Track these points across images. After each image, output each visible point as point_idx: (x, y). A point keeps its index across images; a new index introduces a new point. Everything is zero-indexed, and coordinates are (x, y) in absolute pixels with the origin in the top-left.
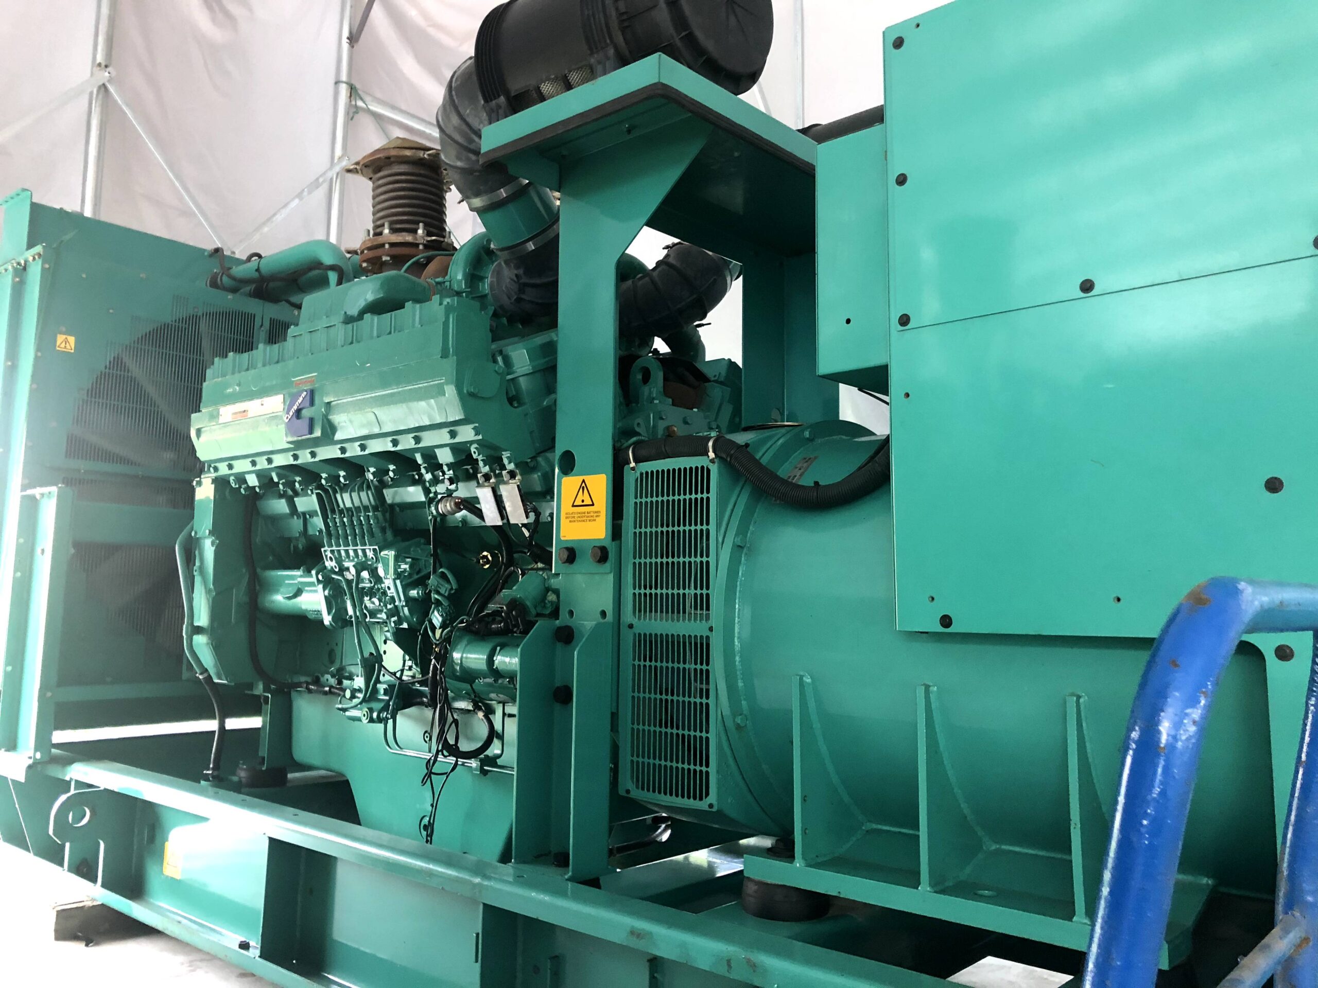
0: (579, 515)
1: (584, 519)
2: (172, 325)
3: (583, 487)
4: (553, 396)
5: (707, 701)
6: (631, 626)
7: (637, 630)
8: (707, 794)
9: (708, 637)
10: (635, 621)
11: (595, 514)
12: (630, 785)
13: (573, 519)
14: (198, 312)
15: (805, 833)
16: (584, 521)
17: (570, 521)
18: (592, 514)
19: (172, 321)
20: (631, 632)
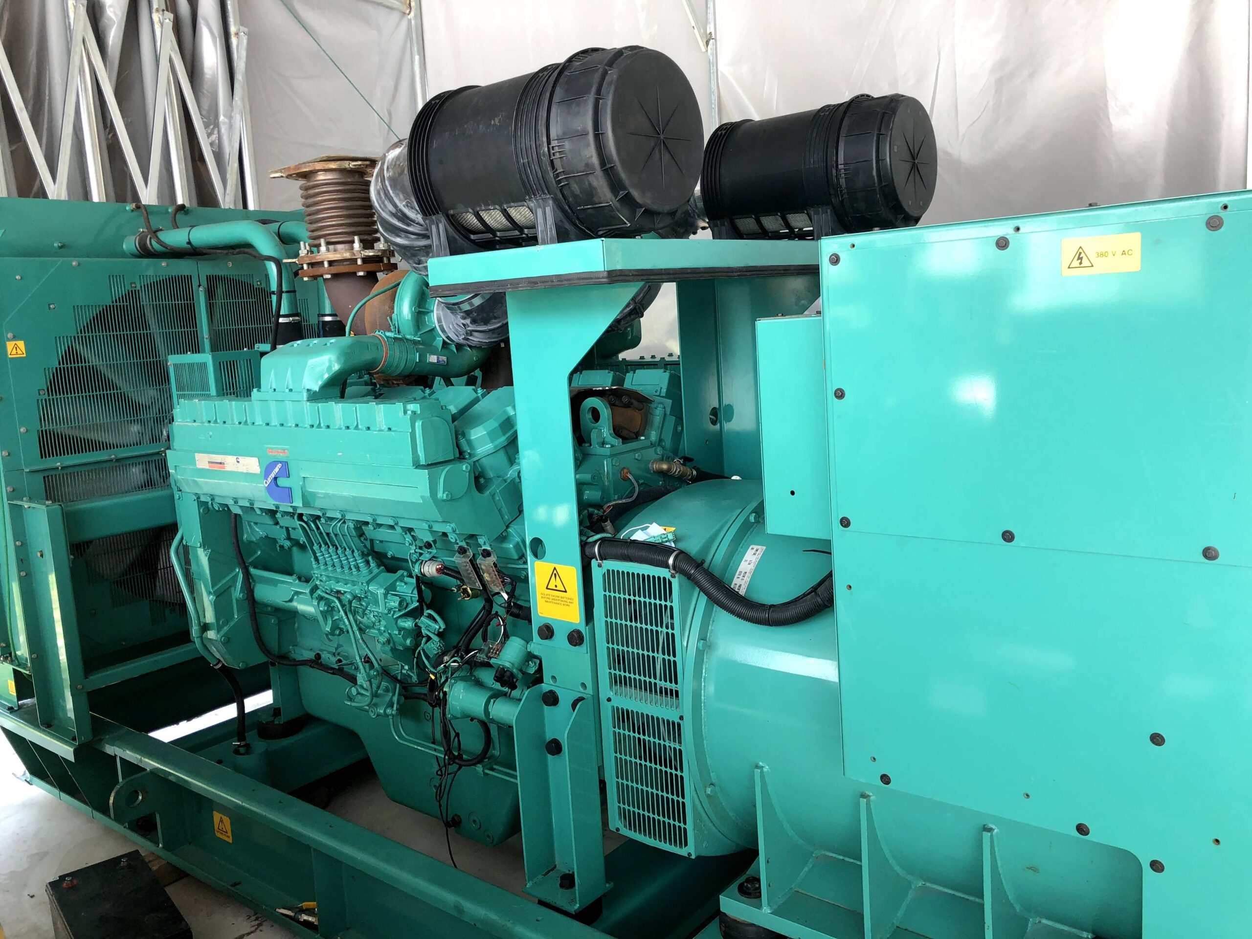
0: (554, 598)
1: (558, 602)
2: (113, 306)
3: (555, 574)
4: (515, 467)
5: (681, 774)
6: (609, 700)
7: (613, 703)
8: (686, 845)
9: (679, 725)
10: (611, 694)
11: (569, 601)
12: (620, 825)
13: (547, 600)
14: (136, 287)
15: (769, 885)
16: (559, 604)
17: (546, 601)
18: (565, 600)
19: (113, 302)
20: (609, 704)
